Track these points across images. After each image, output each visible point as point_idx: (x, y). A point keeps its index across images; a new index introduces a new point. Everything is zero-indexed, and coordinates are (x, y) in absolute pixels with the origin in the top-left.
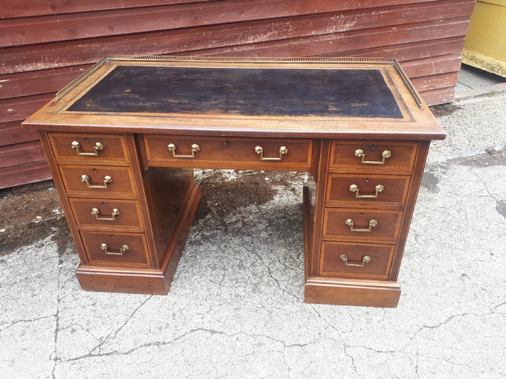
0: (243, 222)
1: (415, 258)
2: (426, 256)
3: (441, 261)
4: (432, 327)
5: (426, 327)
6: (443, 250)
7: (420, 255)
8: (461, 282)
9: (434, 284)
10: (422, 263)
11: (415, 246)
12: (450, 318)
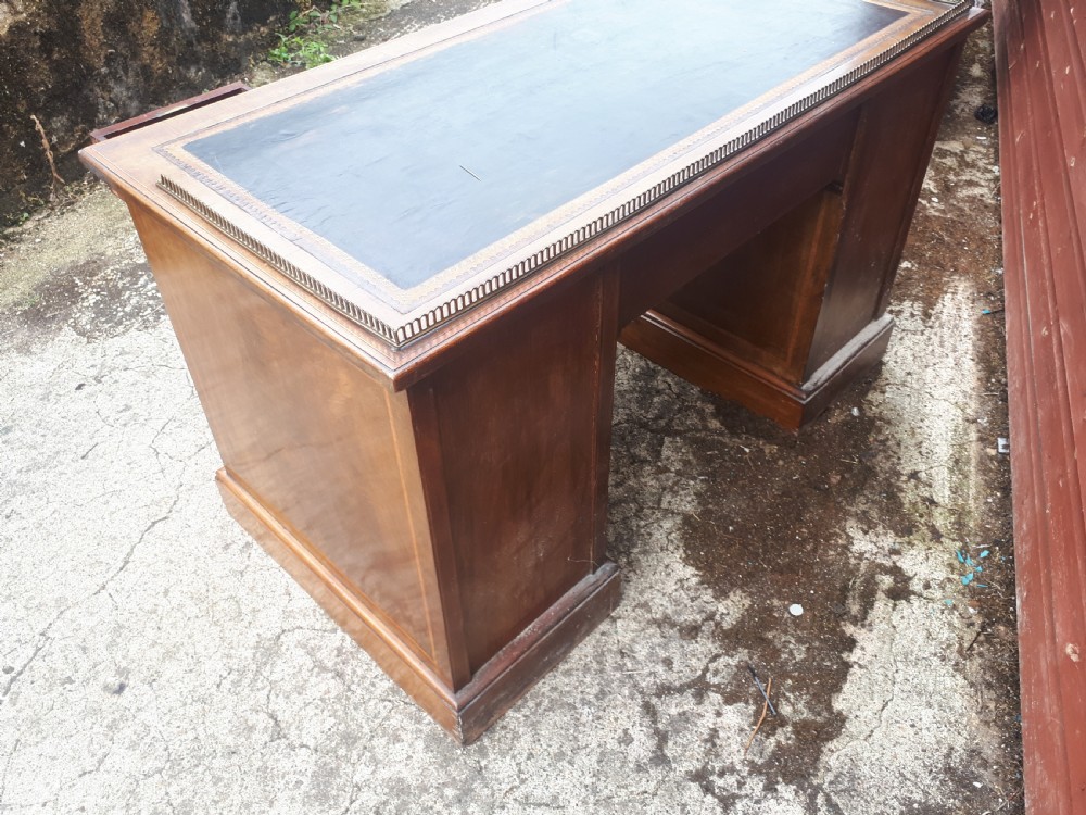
0: (644, 461)
1: (249, 654)
2: (226, 684)
3: (185, 691)
4: (154, 523)
5: (165, 518)
6: (191, 735)
7: (242, 672)
8: (124, 664)
9: (179, 614)
10: (226, 652)
11: (266, 692)
12: (127, 562)
